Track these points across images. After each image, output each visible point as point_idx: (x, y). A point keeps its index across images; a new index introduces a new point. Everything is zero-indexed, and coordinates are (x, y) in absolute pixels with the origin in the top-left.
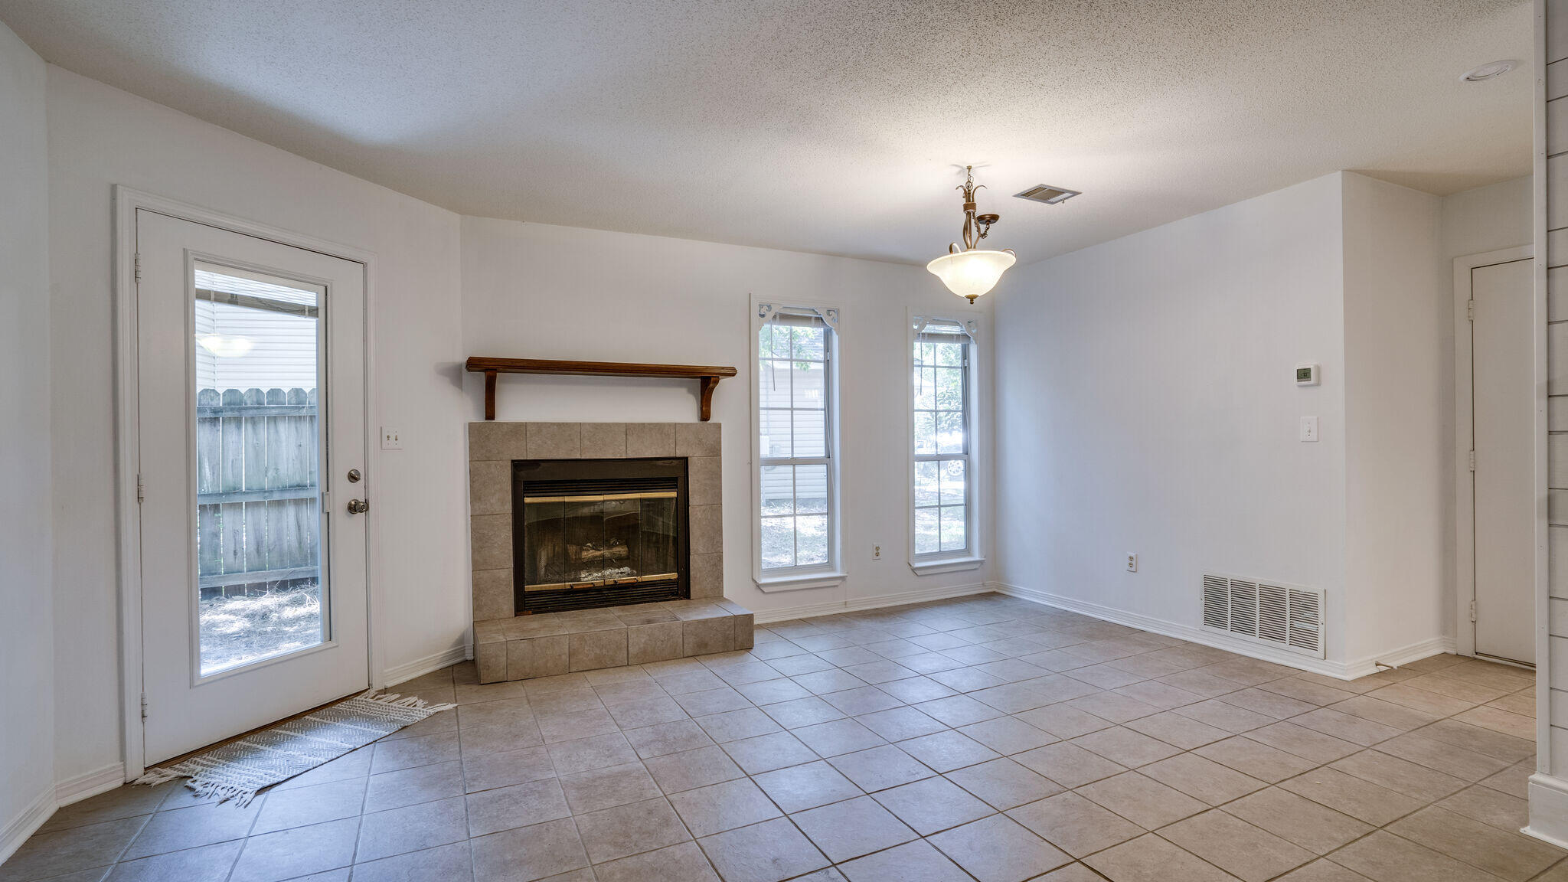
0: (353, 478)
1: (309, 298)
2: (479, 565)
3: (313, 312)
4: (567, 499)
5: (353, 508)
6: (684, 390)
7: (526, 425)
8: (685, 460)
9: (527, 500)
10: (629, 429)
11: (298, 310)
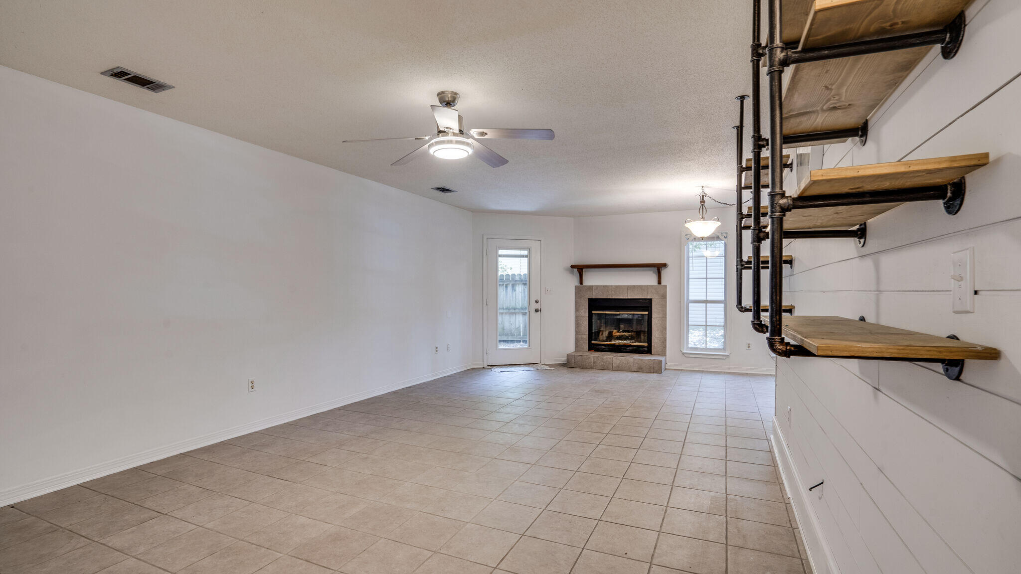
0: (537, 302)
1: (525, 253)
2: (577, 333)
3: (526, 256)
4: (607, 312)
5: (537, 311)
6: (651, 272)
7: (593, 286)
8: (651, 300)
9: (593, 312)
10: (629, 288)
11: (523, 256)
